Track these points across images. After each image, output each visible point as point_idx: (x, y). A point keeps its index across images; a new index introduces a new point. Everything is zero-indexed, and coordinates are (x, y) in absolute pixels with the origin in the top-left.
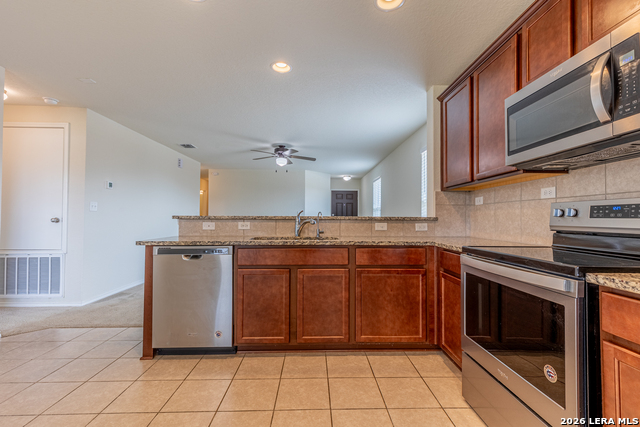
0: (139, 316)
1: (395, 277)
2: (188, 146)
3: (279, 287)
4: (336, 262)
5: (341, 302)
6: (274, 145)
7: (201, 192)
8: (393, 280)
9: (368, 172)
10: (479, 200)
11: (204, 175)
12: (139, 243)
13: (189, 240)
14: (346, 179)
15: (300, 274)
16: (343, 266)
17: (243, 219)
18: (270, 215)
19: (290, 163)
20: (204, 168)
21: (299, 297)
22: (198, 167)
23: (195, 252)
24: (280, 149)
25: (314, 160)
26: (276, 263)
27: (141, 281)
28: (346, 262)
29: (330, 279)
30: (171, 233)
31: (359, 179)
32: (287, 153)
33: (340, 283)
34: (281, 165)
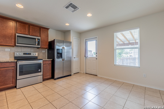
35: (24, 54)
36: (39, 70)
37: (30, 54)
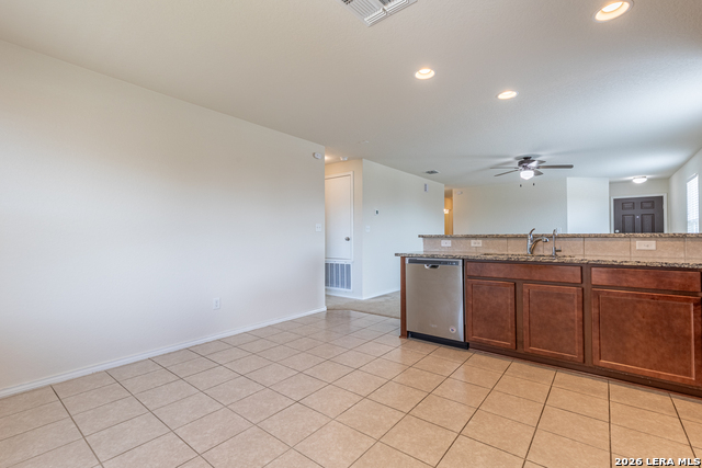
0: (398, 311)
1: (649, 303)
2: (432, 172)
3: (504, 299)
4: (565, 280)
5: (573, 321)
6: (517, 158)
7: (446, 211)
8: (646, 306)
9: (679, 168)
11: (448, 195)
12: (396, 255)
13: (430, 254)
14: (639, 181)
15: (526, 288)
16: (575, 284)
17: (475, 237)
18: (501, 233)
19: (538, 174)
20: (448, 189)
21: (526, 309)
22: (442, 188)
23: (434, 264)
24: (525, 161)
25: (571, 167)
26: (501, 276)
27: (399, 289)
28: (579, 281)
29: (559, 296)
30: (417, 248)
31: (664, 177)
32: (534, 164)
33: (572, 301)
34: (527, 178)
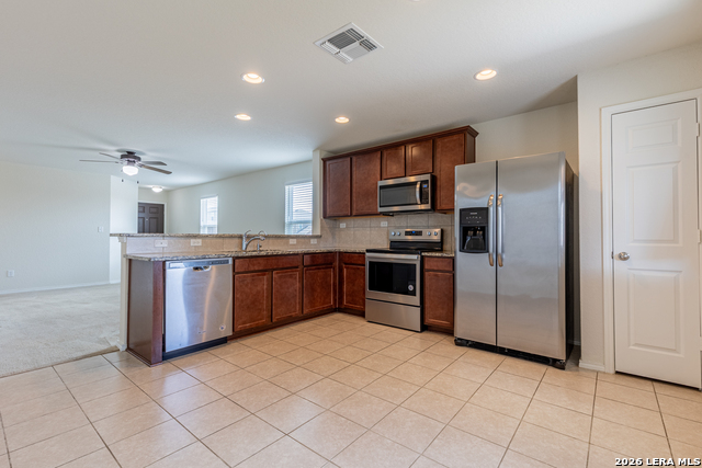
3: (262, 285)
5: (296, 291)
10: (343, 225)
14: (157, 190)
15: (275, 274)
16: (298, 267)
24: (130, 156)
25: (169, 173)
26: (261, 268)
31: (169, 191)
33: (296, 278)
34: (129, 174)
35: (407, 233)
36: (411, 288)
37: (419, 233)
